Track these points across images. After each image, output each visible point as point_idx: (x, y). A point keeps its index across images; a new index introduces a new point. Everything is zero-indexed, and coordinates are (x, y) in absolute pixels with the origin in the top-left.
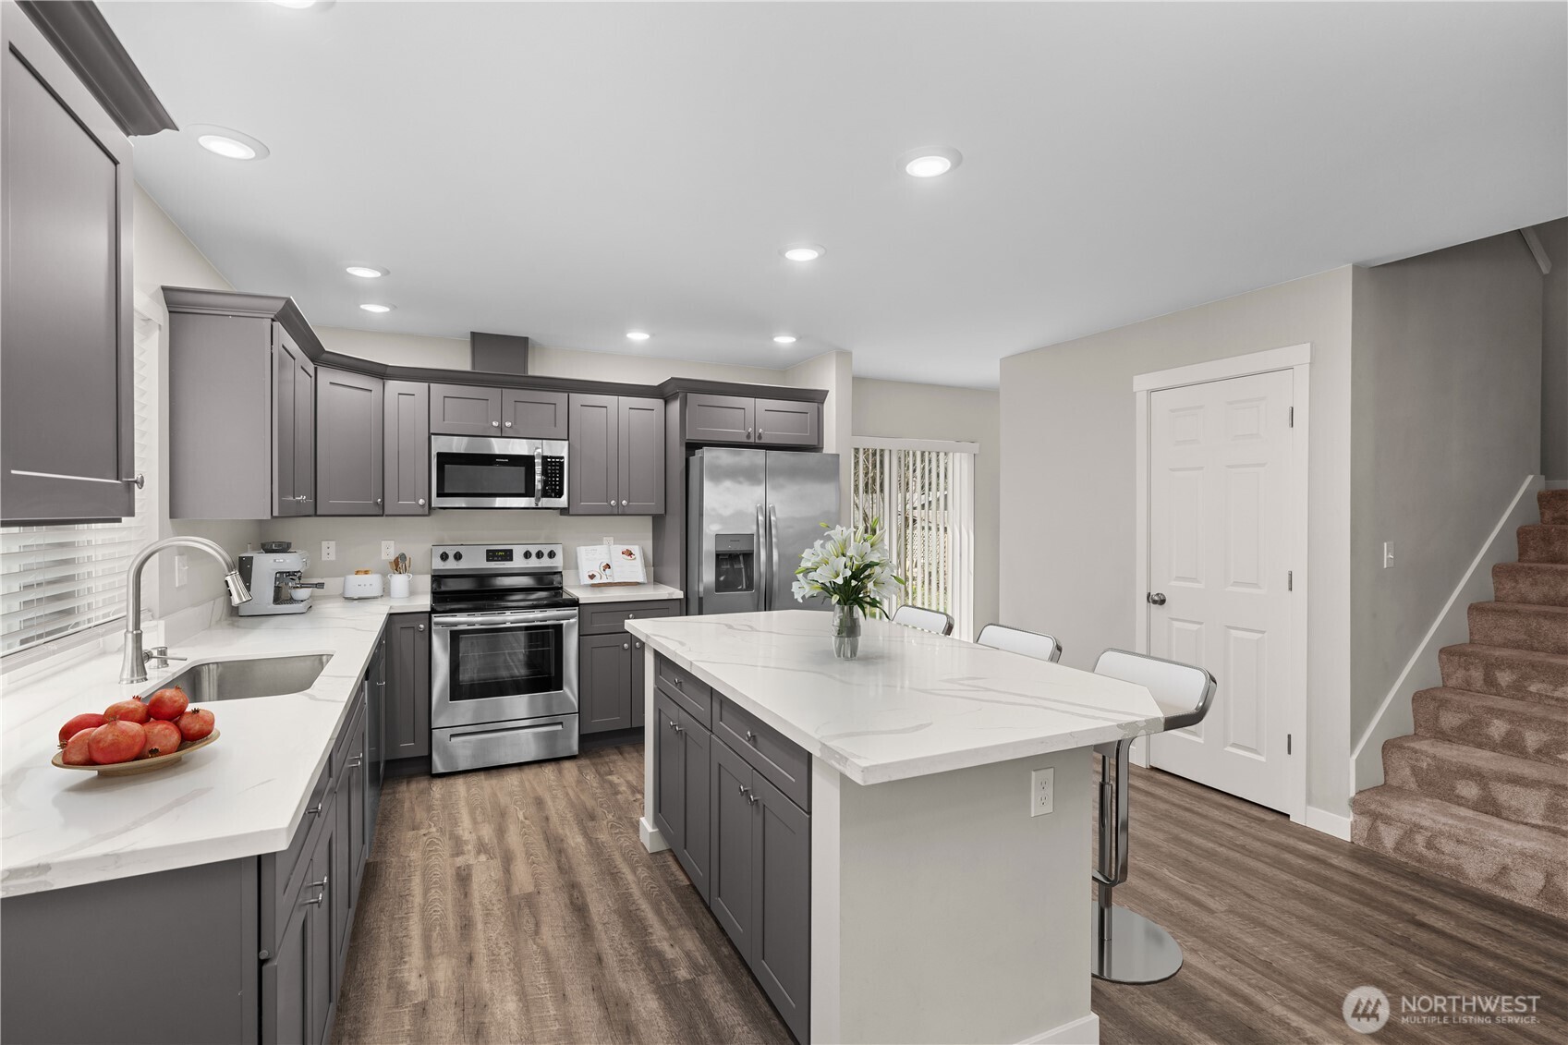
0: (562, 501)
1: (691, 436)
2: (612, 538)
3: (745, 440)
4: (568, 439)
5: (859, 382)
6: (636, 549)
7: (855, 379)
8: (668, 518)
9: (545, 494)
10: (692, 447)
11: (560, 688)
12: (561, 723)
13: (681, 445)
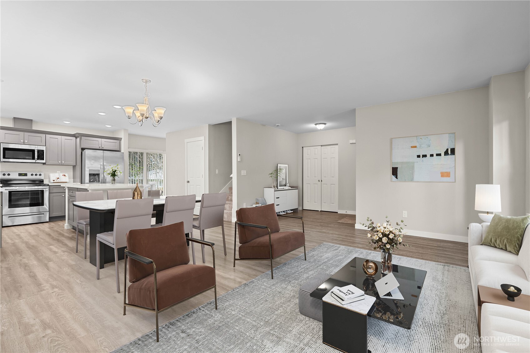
0: (44, 161)
1: (83, 146)
2: (60, 172)
3: (99, 148)
4: (46, 146)
5: (130, 135)
6: (66, 175)
7: (129, 134)
8: (77, 166)
9: (38, 159)
10: (83, 149)
11: (44, 206)
12: (43, 214)
13: (80, 148)
